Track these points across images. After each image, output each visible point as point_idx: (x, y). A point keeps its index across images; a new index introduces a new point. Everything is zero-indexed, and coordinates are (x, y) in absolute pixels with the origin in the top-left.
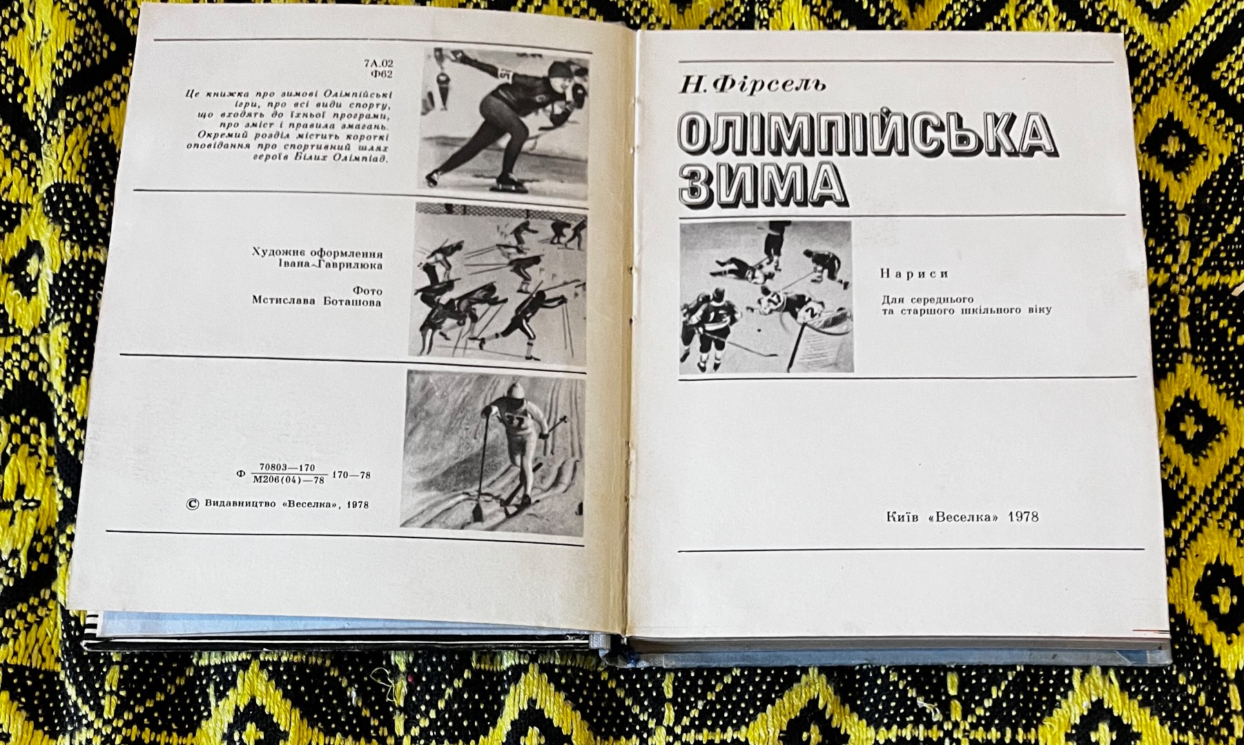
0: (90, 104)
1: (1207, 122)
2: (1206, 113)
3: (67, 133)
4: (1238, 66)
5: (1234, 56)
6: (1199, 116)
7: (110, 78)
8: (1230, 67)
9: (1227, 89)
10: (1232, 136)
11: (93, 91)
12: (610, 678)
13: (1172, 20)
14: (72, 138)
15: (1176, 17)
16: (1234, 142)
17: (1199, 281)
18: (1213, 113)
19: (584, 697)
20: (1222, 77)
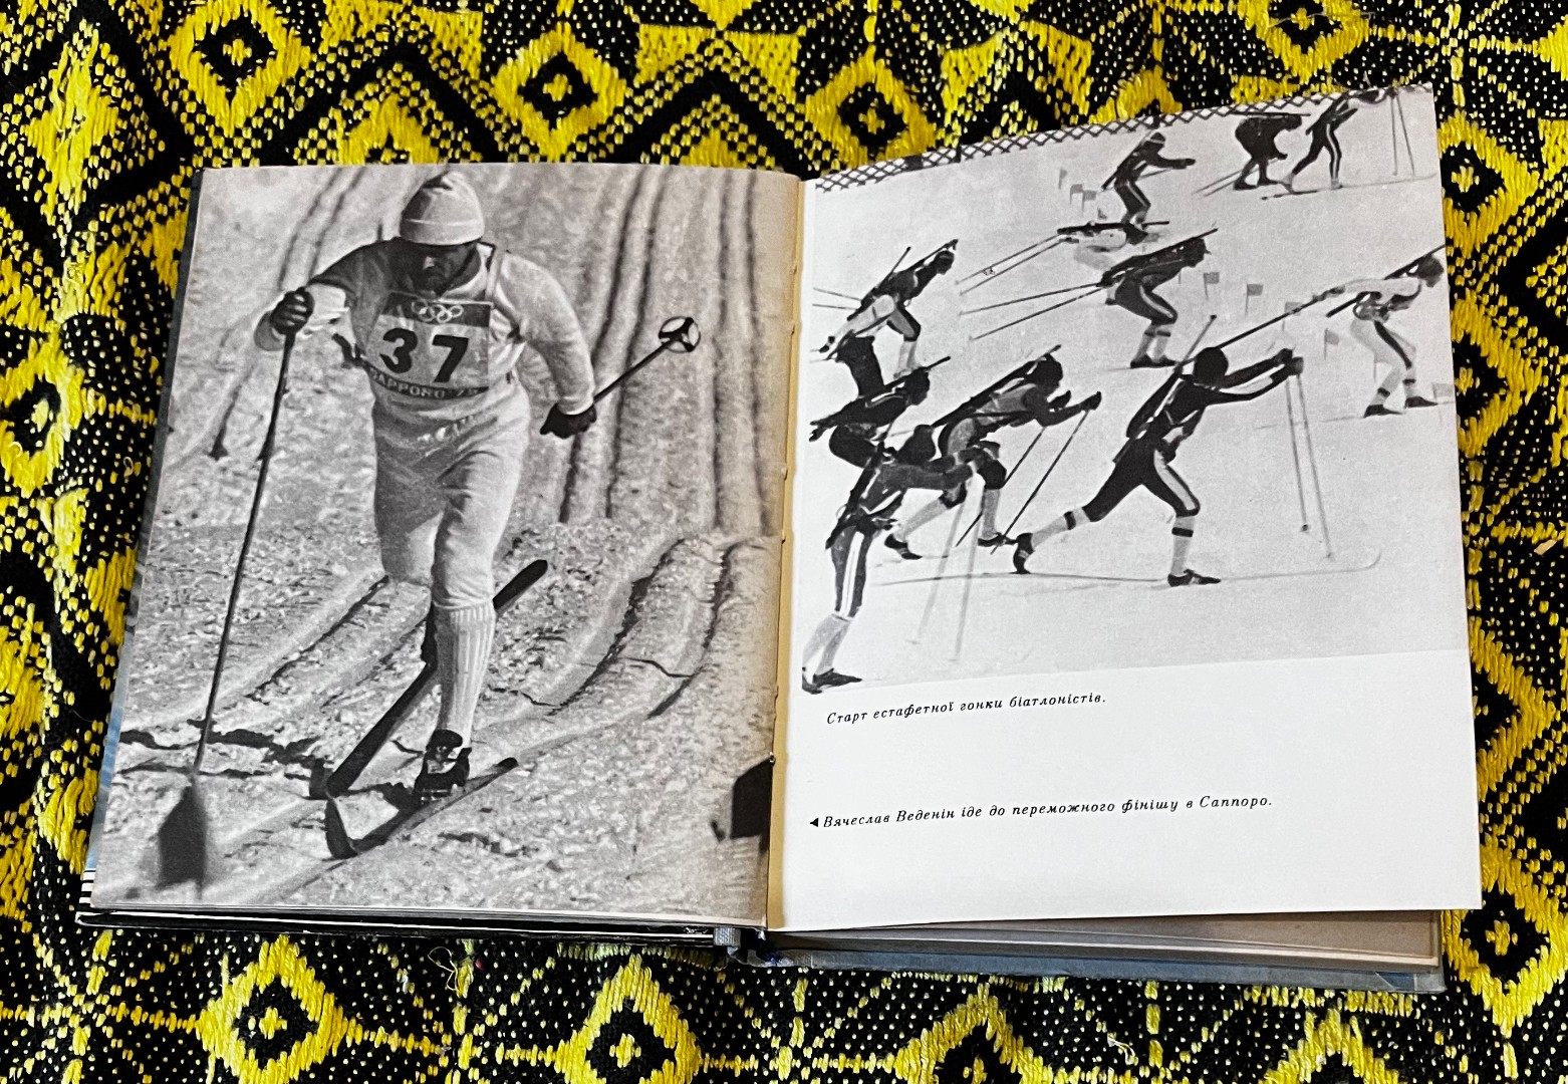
0: (129, 216)
1: (1513, 346)
2: (1513, 333)
3: (99, 251)
4: (1561, 270)
5: (1556, 259)
6: (1504, 337)
7: (155, 187)
8: (1550, 272)
9: (1544, 299)
10: (1544, 362)
11: (134, 201)
12: (728, 981)
13: (1482, 208)
14: (105, 257)
15: (1488, 204)
16: (1545, 371)
17: (1494, 533)
18: (1523, 332)
19: (693, 1002)
20: (1540, 284)
